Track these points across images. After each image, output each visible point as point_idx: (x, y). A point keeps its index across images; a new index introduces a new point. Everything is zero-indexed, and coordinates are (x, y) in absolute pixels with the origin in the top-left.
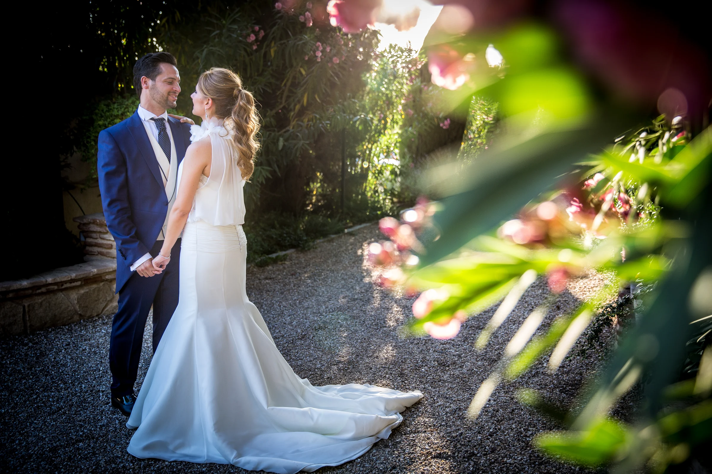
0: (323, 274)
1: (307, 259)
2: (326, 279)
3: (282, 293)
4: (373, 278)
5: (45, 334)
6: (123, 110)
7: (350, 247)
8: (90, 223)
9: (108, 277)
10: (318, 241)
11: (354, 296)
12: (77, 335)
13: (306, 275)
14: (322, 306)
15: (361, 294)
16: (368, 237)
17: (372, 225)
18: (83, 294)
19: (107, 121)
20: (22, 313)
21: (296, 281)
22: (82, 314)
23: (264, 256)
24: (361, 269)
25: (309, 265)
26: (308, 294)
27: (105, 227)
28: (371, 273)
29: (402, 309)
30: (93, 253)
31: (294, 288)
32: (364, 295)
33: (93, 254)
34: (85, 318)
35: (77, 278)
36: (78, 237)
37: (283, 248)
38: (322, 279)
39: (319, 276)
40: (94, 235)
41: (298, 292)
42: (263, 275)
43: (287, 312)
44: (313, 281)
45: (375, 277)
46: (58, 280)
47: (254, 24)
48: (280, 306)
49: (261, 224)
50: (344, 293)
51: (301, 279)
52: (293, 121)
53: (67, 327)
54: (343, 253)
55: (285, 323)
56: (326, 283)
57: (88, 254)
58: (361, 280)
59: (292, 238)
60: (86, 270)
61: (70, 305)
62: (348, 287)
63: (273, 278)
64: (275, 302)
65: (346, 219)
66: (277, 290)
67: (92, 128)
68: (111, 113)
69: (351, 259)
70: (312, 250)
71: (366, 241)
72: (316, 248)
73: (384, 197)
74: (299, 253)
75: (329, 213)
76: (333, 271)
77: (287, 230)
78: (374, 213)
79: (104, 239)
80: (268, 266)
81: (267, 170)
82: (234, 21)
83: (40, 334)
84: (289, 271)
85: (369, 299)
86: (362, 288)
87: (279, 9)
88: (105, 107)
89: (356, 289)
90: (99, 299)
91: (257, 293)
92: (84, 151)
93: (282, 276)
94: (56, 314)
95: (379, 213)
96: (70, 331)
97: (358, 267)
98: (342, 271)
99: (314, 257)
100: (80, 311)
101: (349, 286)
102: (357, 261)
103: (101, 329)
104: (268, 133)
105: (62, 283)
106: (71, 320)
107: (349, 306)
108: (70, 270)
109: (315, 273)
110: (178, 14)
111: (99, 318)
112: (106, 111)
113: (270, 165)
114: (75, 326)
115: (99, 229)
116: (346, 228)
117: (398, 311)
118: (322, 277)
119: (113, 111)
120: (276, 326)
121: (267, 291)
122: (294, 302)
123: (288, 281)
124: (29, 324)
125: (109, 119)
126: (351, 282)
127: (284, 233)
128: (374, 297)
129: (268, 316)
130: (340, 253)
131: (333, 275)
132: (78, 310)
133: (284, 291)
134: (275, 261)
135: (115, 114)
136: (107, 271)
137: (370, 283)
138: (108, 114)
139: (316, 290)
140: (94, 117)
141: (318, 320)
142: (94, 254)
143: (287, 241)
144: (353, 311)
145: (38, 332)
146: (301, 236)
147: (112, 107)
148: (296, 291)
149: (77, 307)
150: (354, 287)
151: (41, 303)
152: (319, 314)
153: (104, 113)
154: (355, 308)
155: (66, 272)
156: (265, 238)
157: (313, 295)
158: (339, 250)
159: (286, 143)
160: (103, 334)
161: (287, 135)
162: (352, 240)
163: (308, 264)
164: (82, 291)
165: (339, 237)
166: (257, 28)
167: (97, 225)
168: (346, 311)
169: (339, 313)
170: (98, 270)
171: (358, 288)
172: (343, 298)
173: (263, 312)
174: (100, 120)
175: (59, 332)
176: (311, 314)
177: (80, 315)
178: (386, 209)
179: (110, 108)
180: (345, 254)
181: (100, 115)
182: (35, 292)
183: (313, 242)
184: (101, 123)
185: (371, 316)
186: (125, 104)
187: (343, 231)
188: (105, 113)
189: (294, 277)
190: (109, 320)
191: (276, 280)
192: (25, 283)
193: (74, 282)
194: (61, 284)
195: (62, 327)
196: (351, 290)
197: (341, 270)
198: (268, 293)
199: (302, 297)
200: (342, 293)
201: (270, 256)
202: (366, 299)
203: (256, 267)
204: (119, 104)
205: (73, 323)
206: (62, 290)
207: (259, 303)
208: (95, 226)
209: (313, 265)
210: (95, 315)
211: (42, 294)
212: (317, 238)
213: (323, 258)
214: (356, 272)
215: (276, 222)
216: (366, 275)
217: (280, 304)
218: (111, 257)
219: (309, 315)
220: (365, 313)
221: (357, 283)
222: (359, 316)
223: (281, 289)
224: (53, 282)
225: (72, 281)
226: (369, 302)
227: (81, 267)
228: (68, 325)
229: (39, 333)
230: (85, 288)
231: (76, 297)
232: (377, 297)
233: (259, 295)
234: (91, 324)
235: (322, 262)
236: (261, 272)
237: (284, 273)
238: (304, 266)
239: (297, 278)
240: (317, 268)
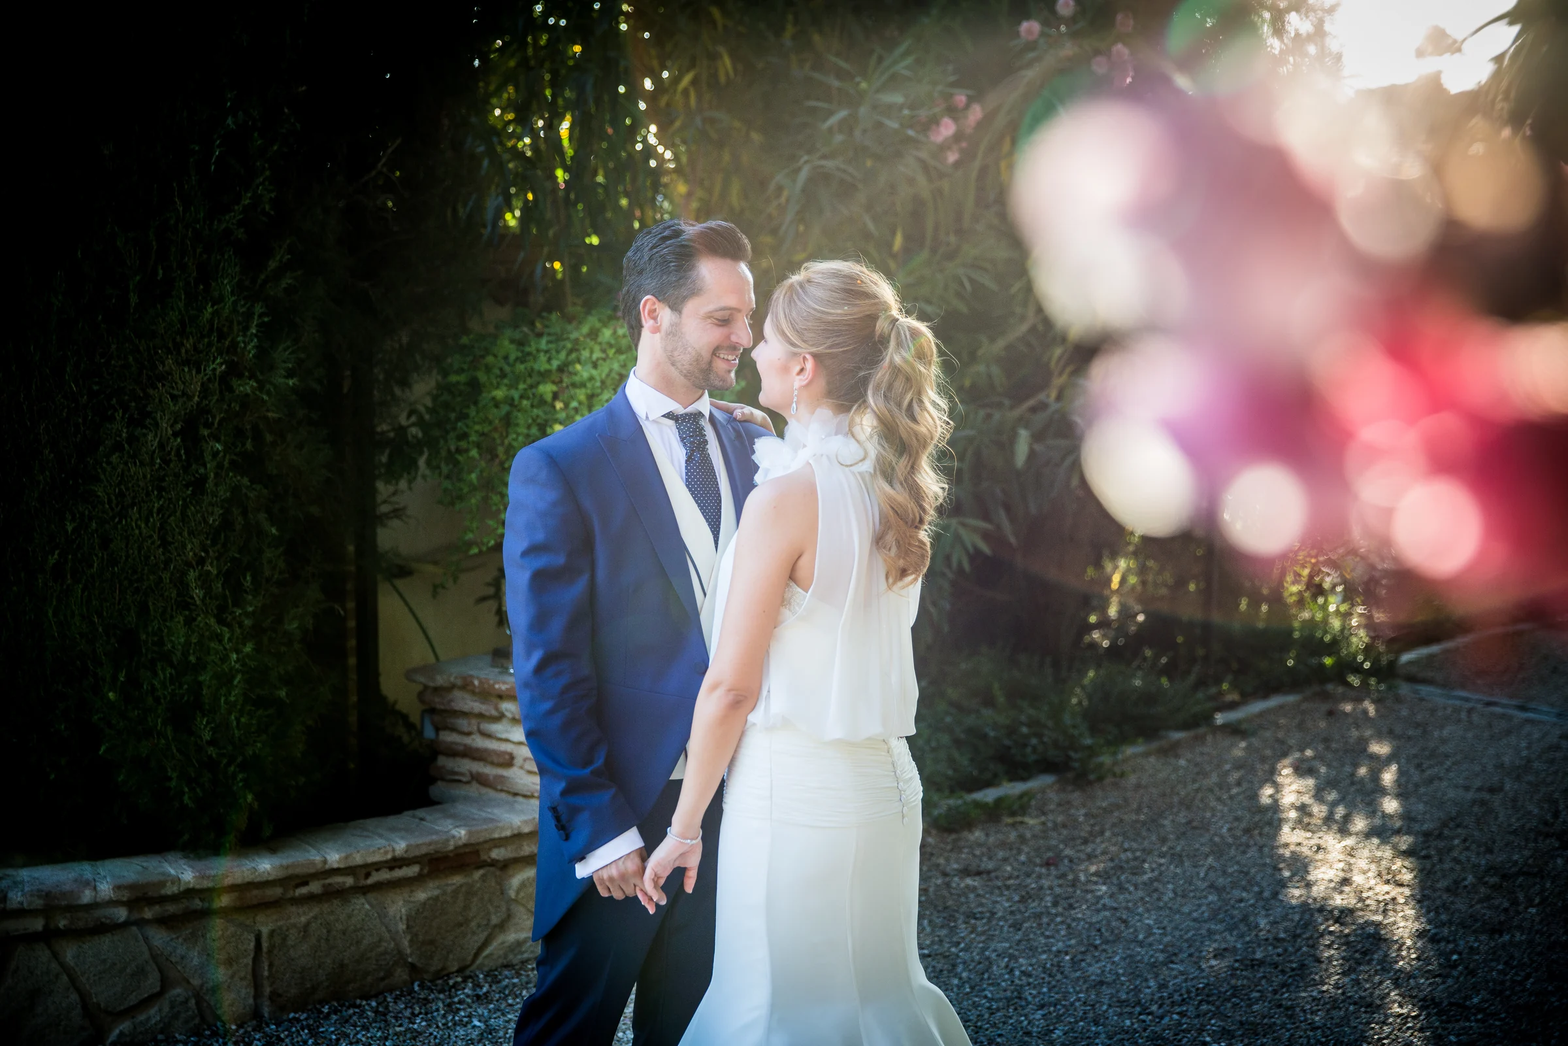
0: (1146, 866)
1: (1094, 811)
2: (1156, 884)
3: (1016, 926)
4: (1315, 888)
5: (311, 1022)
6: (563, 355)
7: (1235, 776)
8: (453, 687)
9: (496, 854)
10: (1130, 751)
11: (1254, 953)
12: (401, 1032)
13: (1093, 869)
14: (1146, 980)
15: (1275, 947)
16: (1292, 742)
17: (1305, 699)
18: (424, 904)
19: (517, 389)
20: (252, 955)
21: (1060, 886)
22: (419, 965)
23: (961, 797)
24: (1271, 857)
25: (1102, 833)
26: (1101, 935)
27: (495, 700)
28: (1308, 872)
29: (1421, 1009)
30: (457, 777)
31: (1054, 911)
32: (1286, 950)
33: (455, 779)
34: (425, 976)
35: (411, 855)
36: (419, 726)
37: (1018, 770)
38: (1145, 884)
39: (1134, 874)
40: (463, 723)
41: (1069, 927)
42: (957, 862)
43: (1034, 992)
44: (1115, 889)
45: (1322, 888)
46: (358, 859)
47: (953, 85)
48: (1012, 971)
49: (950, 691)
50: (1217, 937)
51: (1075, 881)
52: (1060, 374)
53: (374, 1004)
54: (1211, 797)
55: (1028, 1034)
56: (1159, 899)
57: (443, 779)
58: (1275, 895)
59: (1045, 739)
60: (437, 832)
61: (387, 935)
62: (1232, 918)
63: (989, 872)
64: (994, 956)
65: (1218, 681)
66: (1000, 914)
67: (473, 408)
68: (529, 365)
69: (1237, 819)
70: (1109, 780)
71: (1285, 755)
72: (1122, 775)
73: (1344, 608)
74: (1070, 788)
75: (1164, 660)
76: (1180, 856)
77: (1031, 712)
78: (1314, 661)
79: (488, 736)
80: (970, 831)
81: (975, 530)
82: (894, 82)
83: (298, 1020)
84: (1037, 850)
85: (1303, 966)
86: (1276, 923)
87: (1031, 38)
88: (513, 347)
89: (1257, 926)
90: (467, 921)
91: (938, 921)
92: (448, 477)
93: (1015, 864)
94: (346, 962)
95: (1328, 661)
96: (382, 1015)
97: (1261, 848)
98: (1210, 860)
99: (1118, 807)
100: (411, 955)
101: (1236, 912)
102: (1256, 826)
103: (470, 1016)
104: (982, 413)
105: (368, 869)
106: (386, 981)
107: (1235, 988)
108: (393, 829)
109: (1120, 860)
110: (727, 61)
111: (465, 981)
112: (517, 359)
113: (986, 516)
114: (396, 1000)
115: (477, 706)
116: (1220, 709)
117: (1405, 1018)
118: (1146, 877)
119: (535, 359)
120: (999, 1040)
121: (968, 917)
122: (1056, 960)
123: (1033, 886)
124: (267, 990)
125: (525, 382)
126: (1241, 901)
127: (1022, 724)
128: (1319, 961)
129: (976, 1005)
130: (1200, 795)
131: (1178, 871)
132: (408, 951)
133: (1024, 922)
134: (993, 813)
135: (542, 369)
136: (496, 836)
137: (1304, 907)
138: (521, 367)
139: (1125, 922)
140: (482, 377)
141: (1136, 1031)
142: (460, 781)
143: (1029, 750)
144: (1250, 1006)
145: (292, 1015)
146: (1076, 732)
147: (532, 348)
148: (1062, 923)
149: (406, 943)
150: (1252, 919)
151: (308, 924)
152: (1138, 1009)
153: (508, 364)
154: (1257, 995)
155: (381, 836)
156: (962, 736)
157: (1118, 938)
158: (1196, 786)
159: (1038, 447)
160: (475, 1034)
161: (1040, 418)
162: (1239, 749)
163: (1097, 828)
164: (421, 895)
165: (1196, 738)
166: (961, 98)
167: (473, 693)
168: (1229, 1005)
169: (1204, 1007)
170: (470, 833)
171: (1263, 923)
172: (1215, 957)
173: (959, 987)
174: (497, 387)
175: (351, 1017)
176: (1110, 1006)
177: (413, 967)
178: (1353, 649)
179: (527, 349)
180: (1219, 799)
181: (497, 372)
182: (290, 894)
183: (1115, 754)
184: (499, 394)
185: (1314, 1029)
186: (568, 339)
187: (1208, 718)
188: (512, 366)
189: (1053, 871)
190: (494, 988)
191: (997, 878)
192: (265, 866)
193: (400, 867)
194: (364, 871)
195: (358, 1002)
196: (1243, 928)
197: (1207, 856)
198: (973, 921)
199: (1080, 943)
200: (1210, 940)
201: (978, 796)
202: (1294, 965)
203: (934, 832)
204: (550, 338)
205: (391, 991)
206: (365, 890)
207: (945, 957)
208: (467, 696)
209: (1114, 835)
210: (455, 969)
211: (311, 898)
212: (1124, 739)
213: (1145, 810)
214: (1255, 865)
215: (996, 686)
216: (1290, 878)
217: (1012, 964)
218: (508, 792)
219: (1105, 1007)
220: (1290, 1017)
221: (1261, 903)
222: (1270, 1027)
223: (1012, 913)
224: (342, 866)
225: (396, 863)
226: (1303, 979)
227: (422, 819)
228: (376, 996)
229: (294, 1018)
230: (431, 885)
231: (403, 910)
232: (1330, 959)
233: (942, 927)
234: (442, 996)
235: (1144, 823)
236: (949, 847)
237: (1023, 858)
238: (1083, 834)
239: (1063, 876)
240: (1126, 845)
